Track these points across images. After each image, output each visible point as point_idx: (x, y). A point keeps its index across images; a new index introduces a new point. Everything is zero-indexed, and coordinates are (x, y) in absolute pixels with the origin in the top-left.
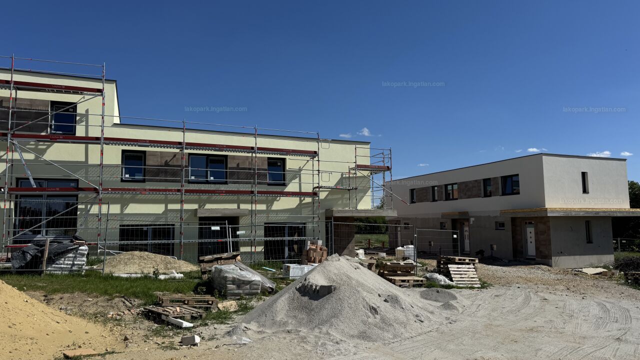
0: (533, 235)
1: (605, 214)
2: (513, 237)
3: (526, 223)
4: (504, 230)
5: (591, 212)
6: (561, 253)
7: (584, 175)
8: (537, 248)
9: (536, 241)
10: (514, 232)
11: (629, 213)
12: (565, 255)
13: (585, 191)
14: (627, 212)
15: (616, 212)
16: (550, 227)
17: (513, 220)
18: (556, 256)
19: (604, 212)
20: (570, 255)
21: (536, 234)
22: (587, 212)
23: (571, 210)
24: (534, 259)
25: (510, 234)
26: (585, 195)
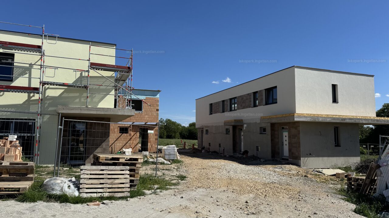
0: (287, 138)
1: (350, 121)
2: (272, 140)
3: (283, 128)
4: (266, 134)
5: (338, 119)
6: (310, 154)
7: (334, 87)
8: (290, 150)
9: (289, 143)
10: (273, 135)
11: (374, 121)
12: (314, 157)
13: (335, 100)
14: (372, 120)
15: (361, 119)
16: (299, 131)
17: (273, 125)
18: (305, 157)
19: (350, 119)
20: (318, 156)
21: (289, 137)
22: (334, 119)
23: (318, 116)
24: (287, 160)
25: (269, 137)
26: (335, 104)
